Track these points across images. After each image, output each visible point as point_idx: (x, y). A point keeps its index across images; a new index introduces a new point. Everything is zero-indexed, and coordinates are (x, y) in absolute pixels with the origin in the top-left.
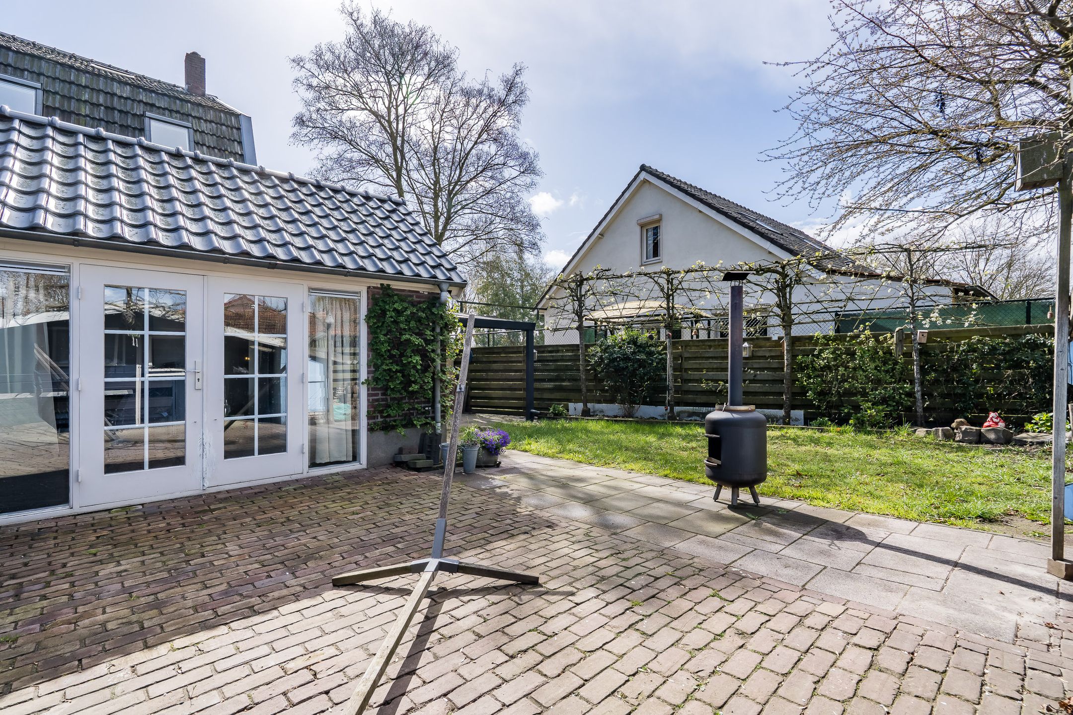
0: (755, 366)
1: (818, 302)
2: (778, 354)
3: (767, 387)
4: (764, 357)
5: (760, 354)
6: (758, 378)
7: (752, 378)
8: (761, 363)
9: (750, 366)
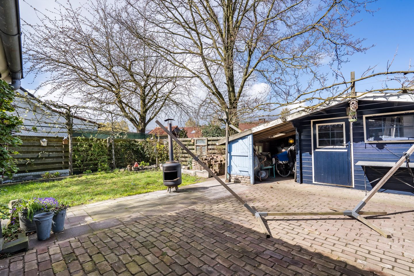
0: (49, 150)
1: (85, 125)
2: (61, 145)
3: (55, 160)
4: (53, 146)
5: (52, 144)
6: (51, 156)
7: (47, 156)
8: (52, 149)
9: (46, 150)
